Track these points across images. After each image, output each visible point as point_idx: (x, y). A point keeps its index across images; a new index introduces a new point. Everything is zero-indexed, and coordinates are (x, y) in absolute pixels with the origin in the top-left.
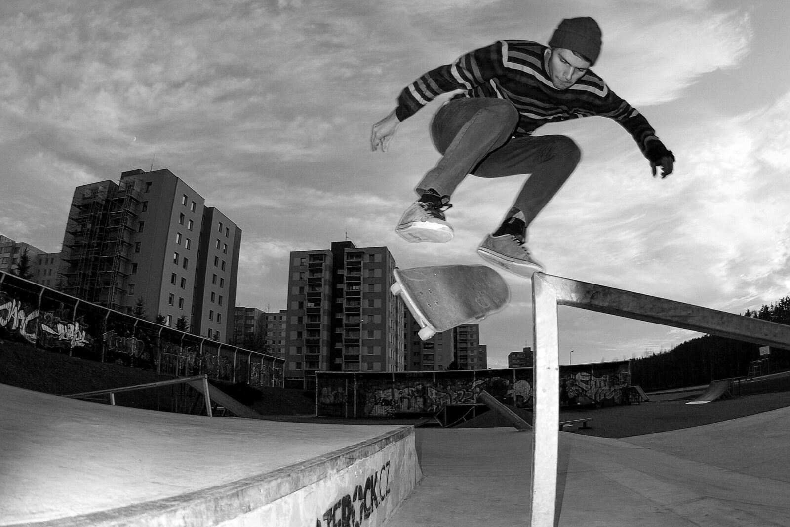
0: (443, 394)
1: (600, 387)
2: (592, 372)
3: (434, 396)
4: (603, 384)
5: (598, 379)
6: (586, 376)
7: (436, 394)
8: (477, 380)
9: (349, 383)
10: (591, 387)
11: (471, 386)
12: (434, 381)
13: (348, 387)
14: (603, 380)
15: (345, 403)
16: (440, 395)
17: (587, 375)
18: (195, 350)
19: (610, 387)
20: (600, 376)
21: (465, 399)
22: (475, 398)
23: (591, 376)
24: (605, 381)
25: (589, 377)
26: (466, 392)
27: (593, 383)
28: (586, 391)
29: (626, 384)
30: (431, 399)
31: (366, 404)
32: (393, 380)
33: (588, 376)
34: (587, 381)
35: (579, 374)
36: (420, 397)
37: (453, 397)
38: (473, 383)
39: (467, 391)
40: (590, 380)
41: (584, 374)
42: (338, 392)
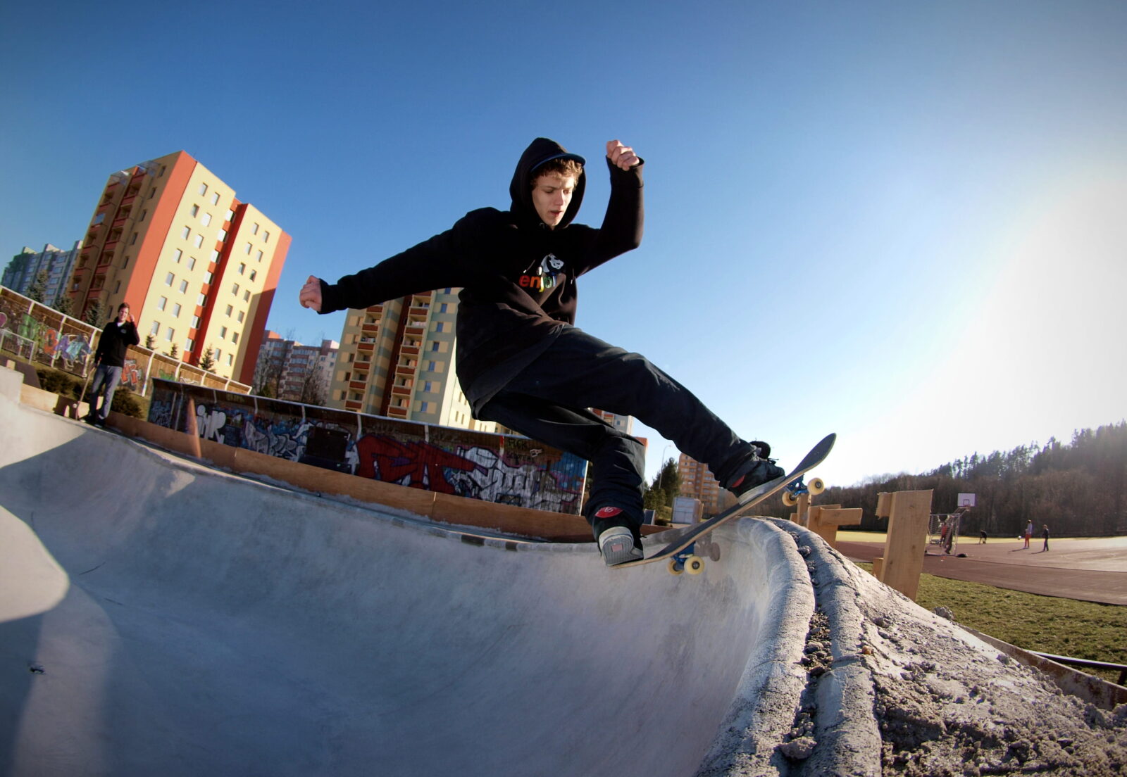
1: (512, 488)
2: (502, 452)
4: (518, 481)
5: (510, 469)
6: (488, 458)
7: (254, 434)
8: (306, 423)
9: (176, 397)
10: (493, 483)
11: (297, 430)
12: (256, 413)
14: (521, 475)
16: (258, 436)
17: (490, 455)
18: (81, 340)
19: (534, 493)
20: (517, 466)
21: (286, 452)
22: (298, 454)
23: (497, 461)
24: (525, 478)
25: (494, 461)
26: (289, 440)
27: (498, 475)
28: (481, 489)
29: (572, 496)
30: (246, 441)
33: (491, 459)
34: (487, 470)
35: (474, 450)
37: (272, 444)
38: (300, 426)
40: (494, 467)
41: (484, 452)
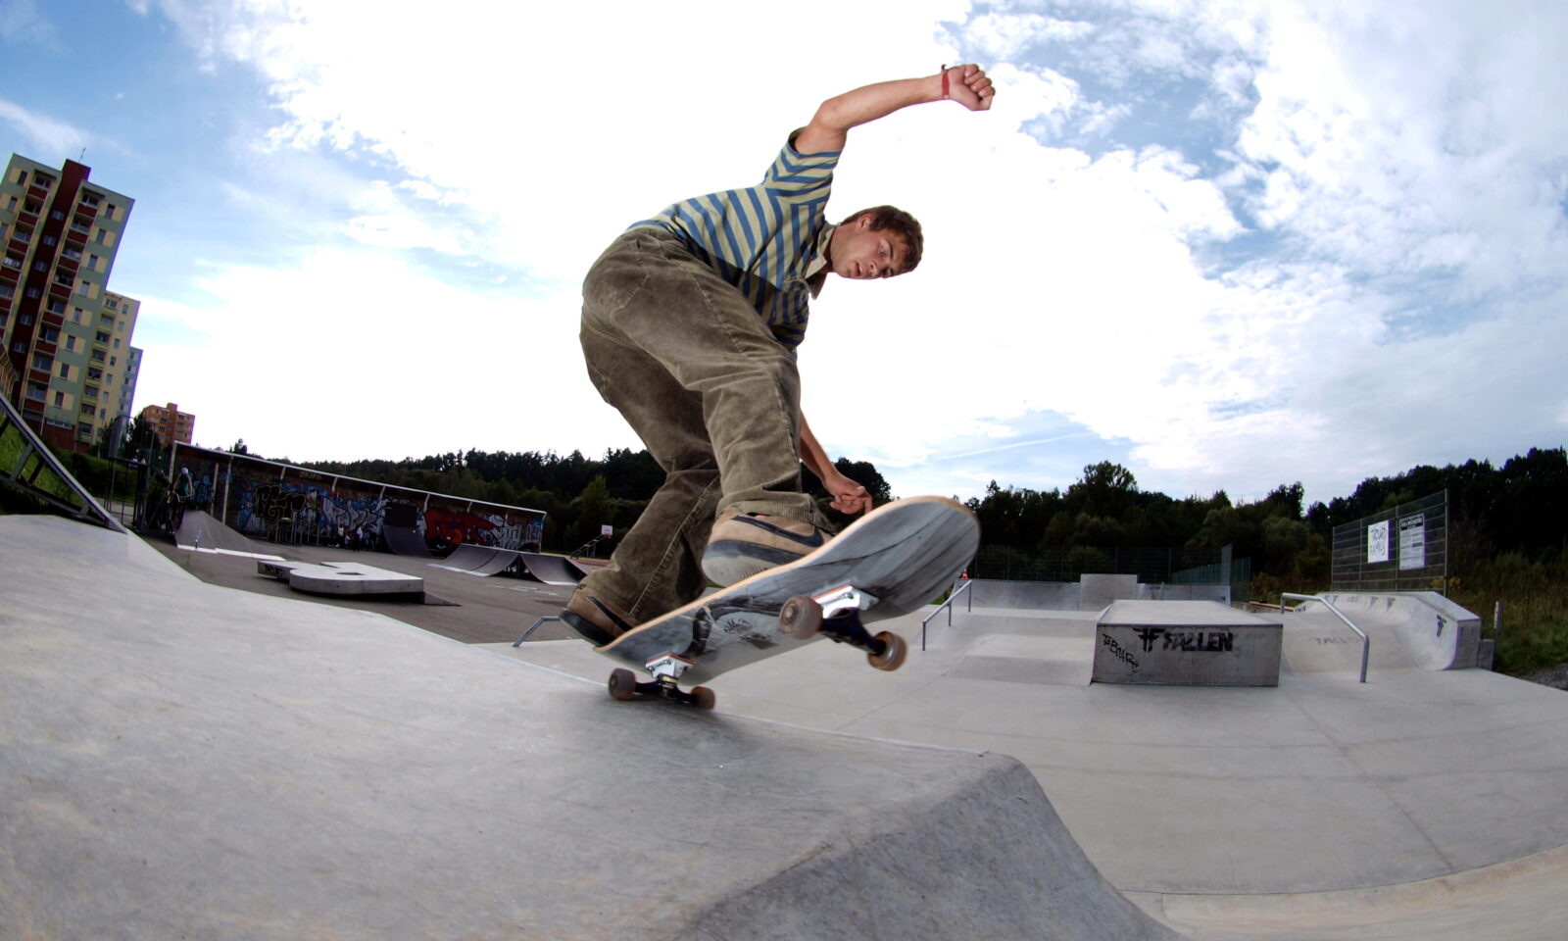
0: (341, 512)
2: (506, 517)
3: (330, 511)
7: (334, 510)
8: (384, 499)
9: (220, 470)
12: (333, 488)
13: (219, 476)
15: (210, 504)
16: (338, 512)
21: (367, 524)
22: (378, 525)
23: (504, 522)
24: (517, 531)
27: (505, 530)
30: (325, 516)
31: (241, 509)
32: (282, 477)
33: (502, 521)
34: (500, 528)
35: (493, 516)
36: (313, 510)
37: (353, 519)
38: (378, 502)
39: (371, 512)
40: (503, 526)
41: (498, 517)
42: (203, 484)
